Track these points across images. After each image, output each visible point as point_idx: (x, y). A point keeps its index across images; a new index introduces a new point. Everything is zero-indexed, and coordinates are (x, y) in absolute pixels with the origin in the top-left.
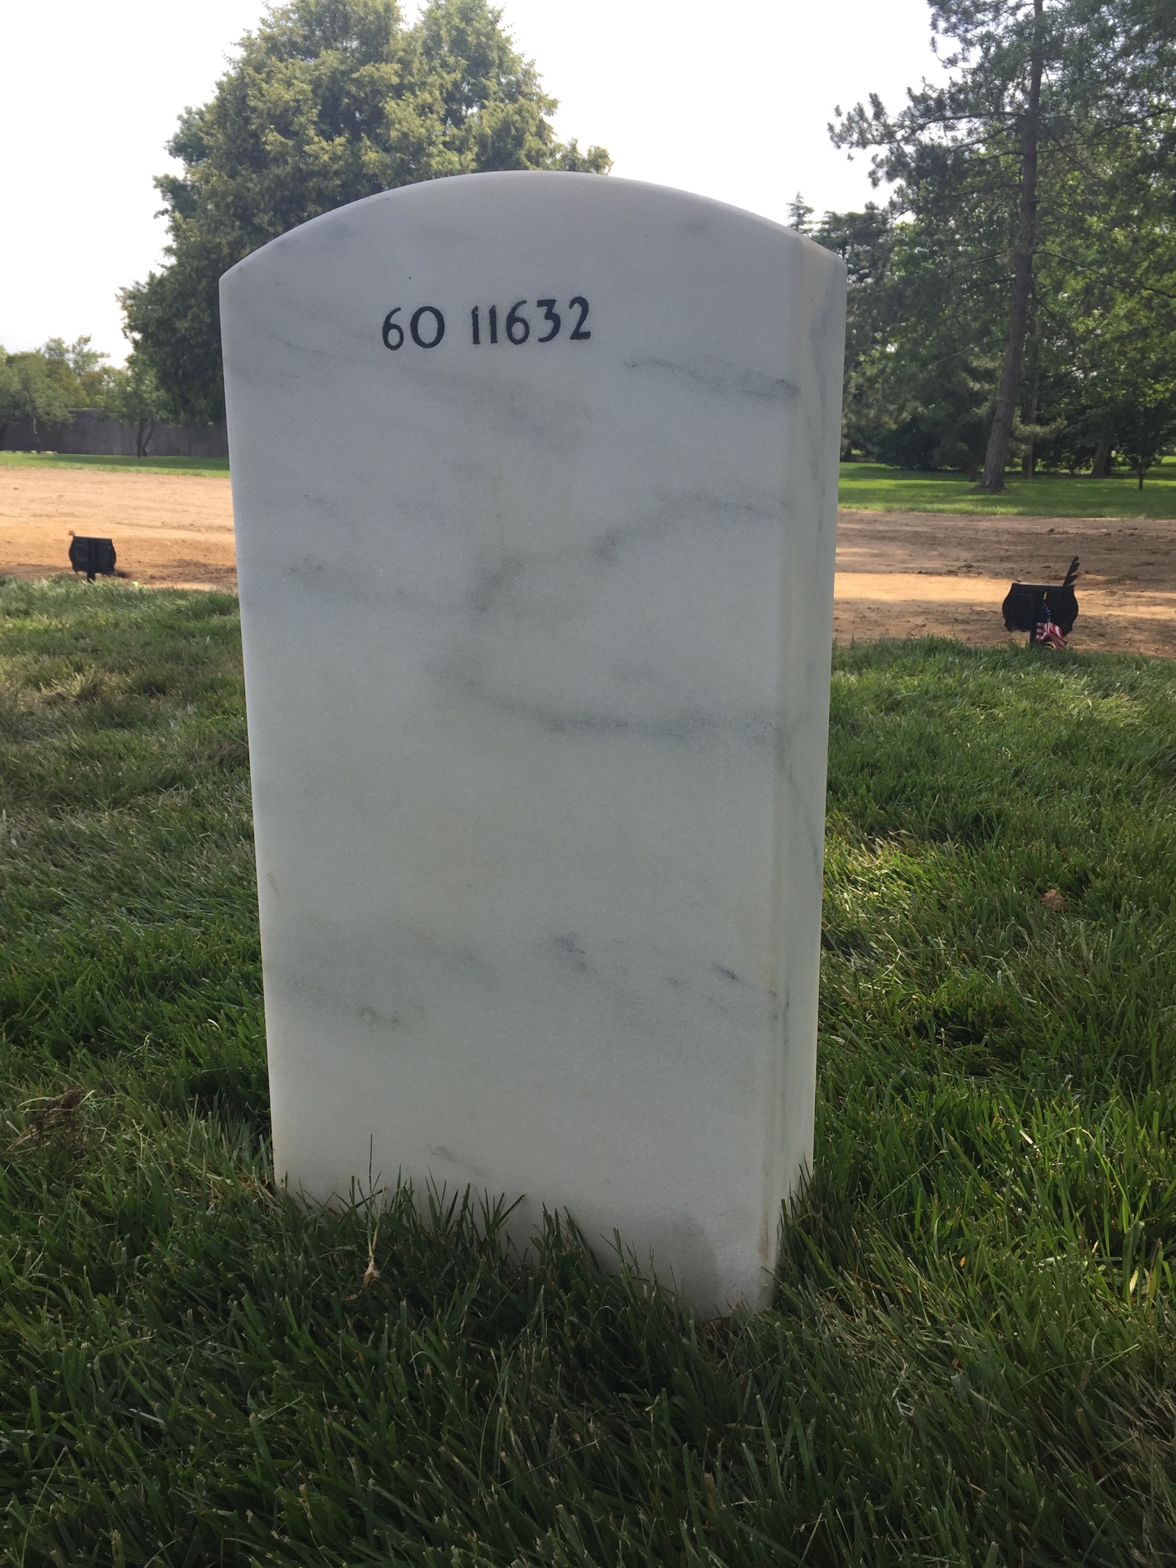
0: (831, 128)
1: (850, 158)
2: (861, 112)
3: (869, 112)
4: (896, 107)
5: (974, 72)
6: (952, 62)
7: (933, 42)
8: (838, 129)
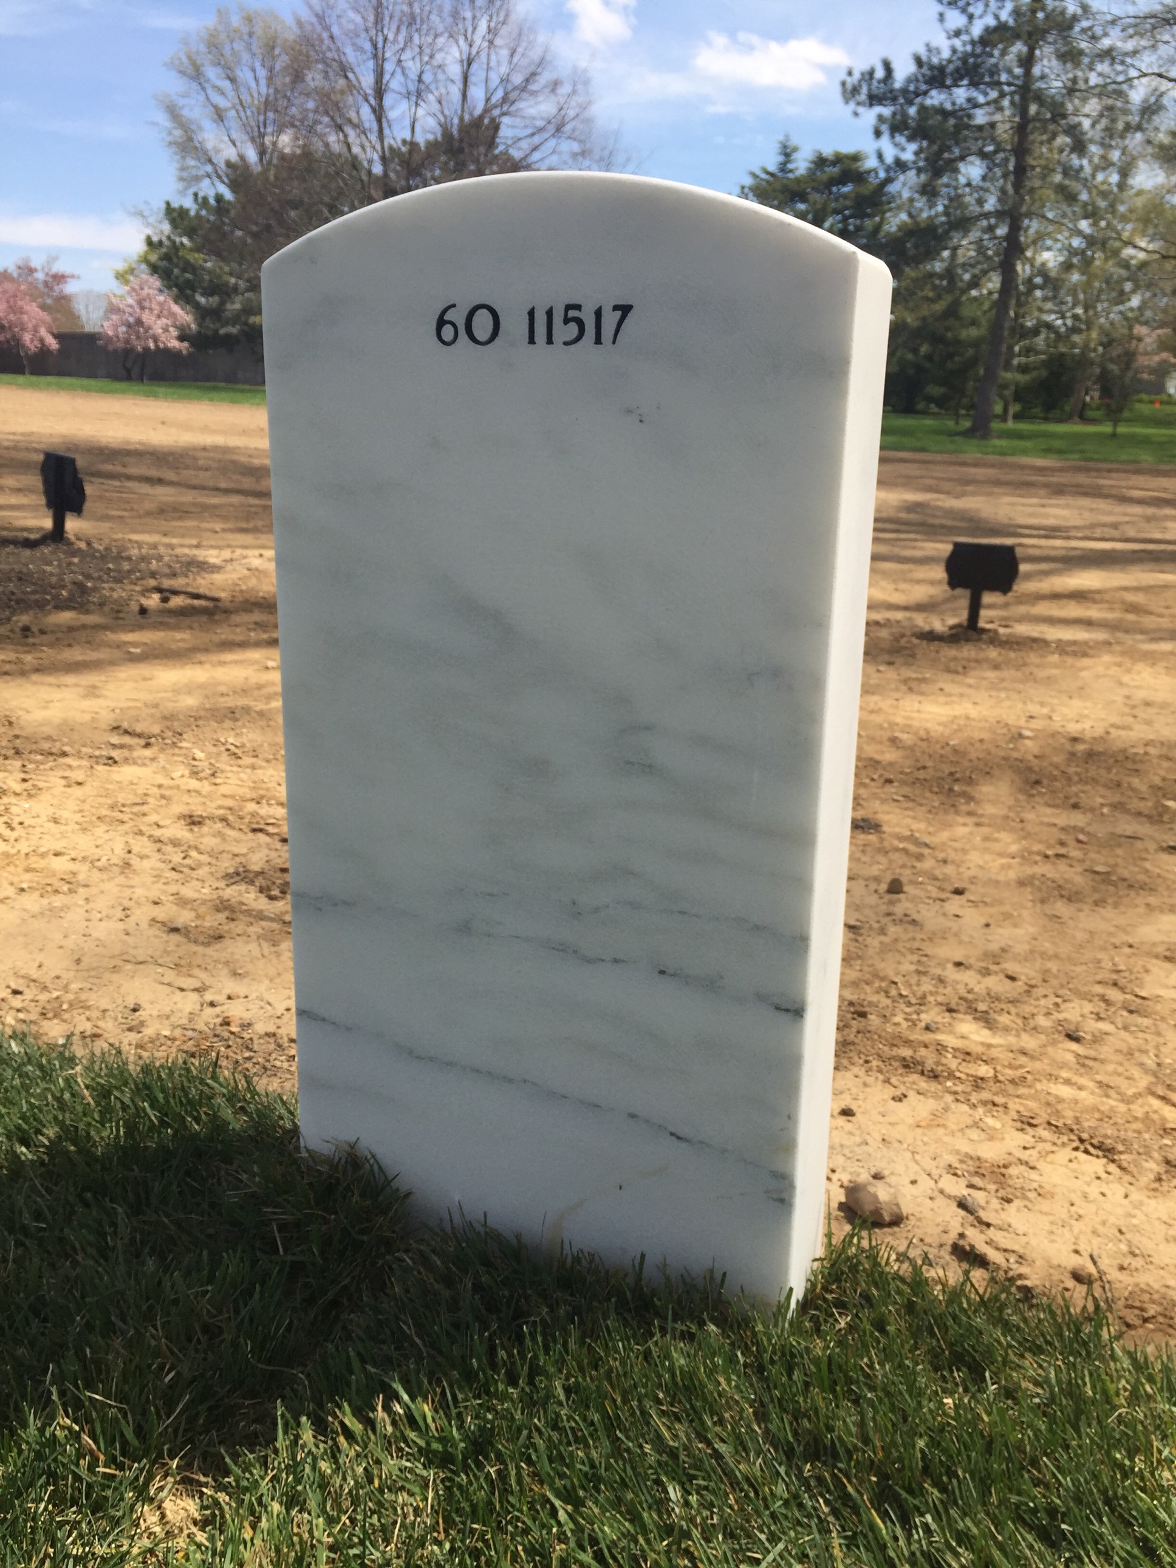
0: (843, 84)
1: (856, 114)
2: (871, 73)
3: (880, 74)
4: (904, 70)
5: (973, 43)
6: (957, 33)
7: (941, 15)
8: (849, 87)
